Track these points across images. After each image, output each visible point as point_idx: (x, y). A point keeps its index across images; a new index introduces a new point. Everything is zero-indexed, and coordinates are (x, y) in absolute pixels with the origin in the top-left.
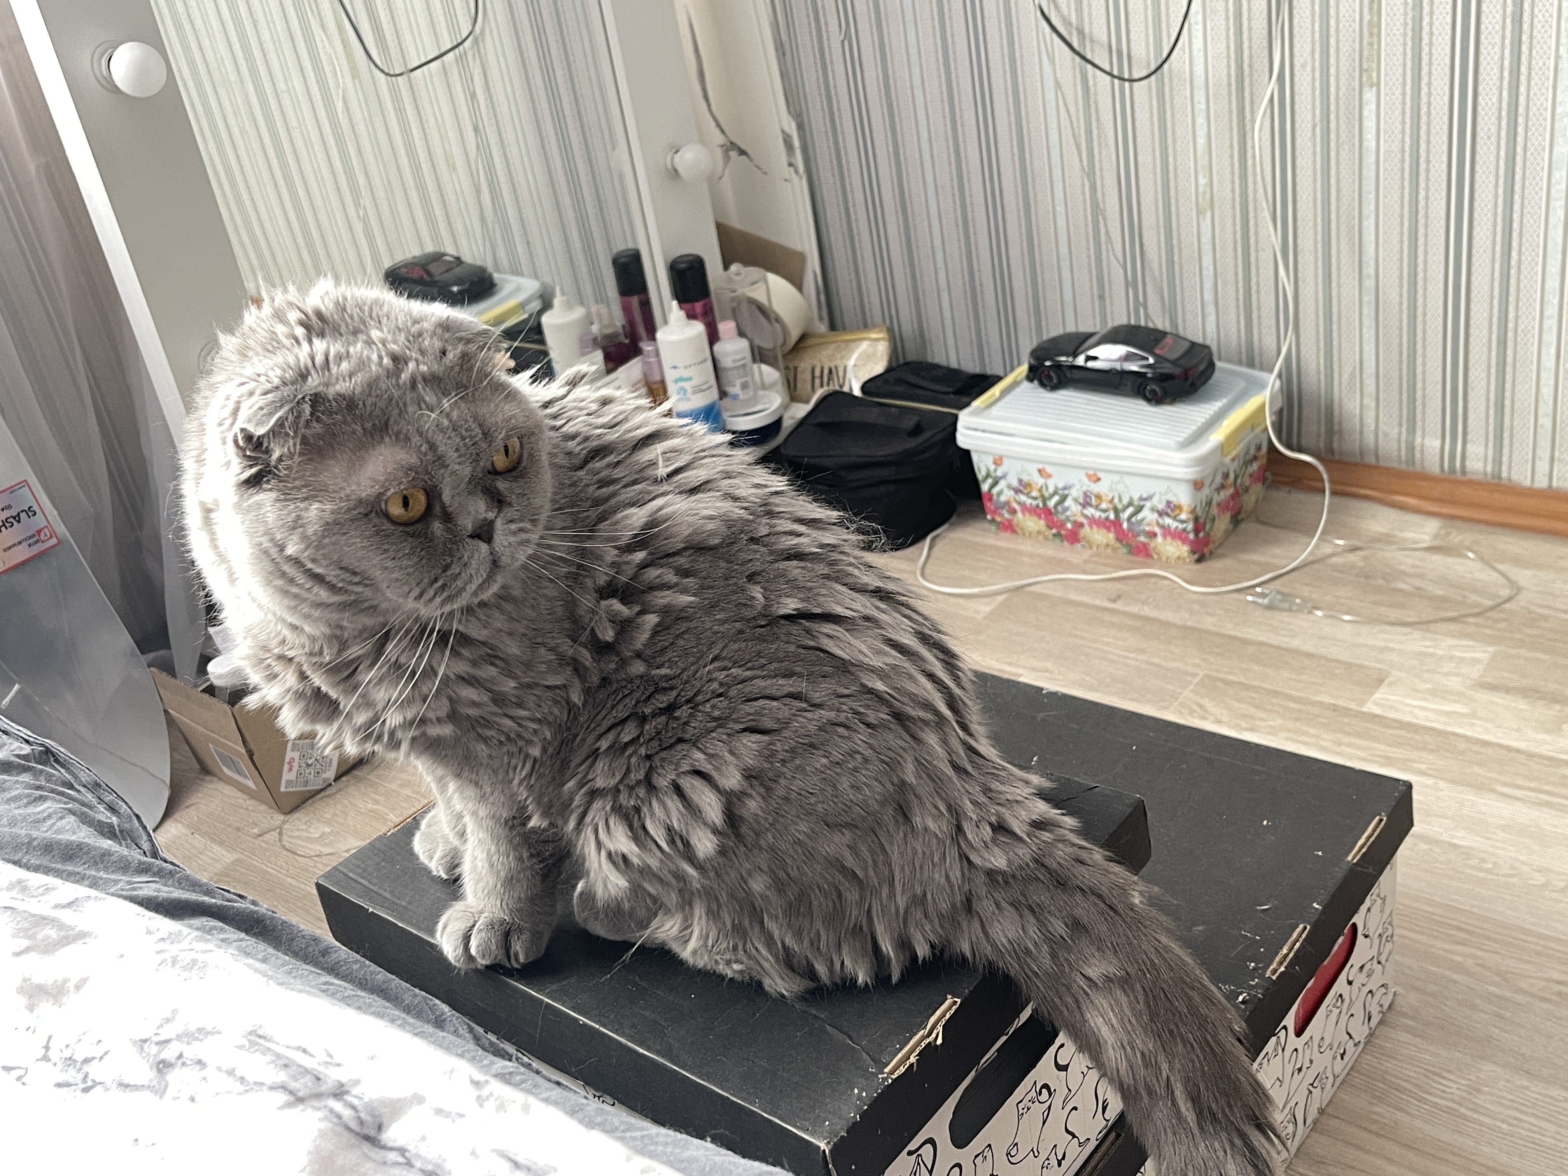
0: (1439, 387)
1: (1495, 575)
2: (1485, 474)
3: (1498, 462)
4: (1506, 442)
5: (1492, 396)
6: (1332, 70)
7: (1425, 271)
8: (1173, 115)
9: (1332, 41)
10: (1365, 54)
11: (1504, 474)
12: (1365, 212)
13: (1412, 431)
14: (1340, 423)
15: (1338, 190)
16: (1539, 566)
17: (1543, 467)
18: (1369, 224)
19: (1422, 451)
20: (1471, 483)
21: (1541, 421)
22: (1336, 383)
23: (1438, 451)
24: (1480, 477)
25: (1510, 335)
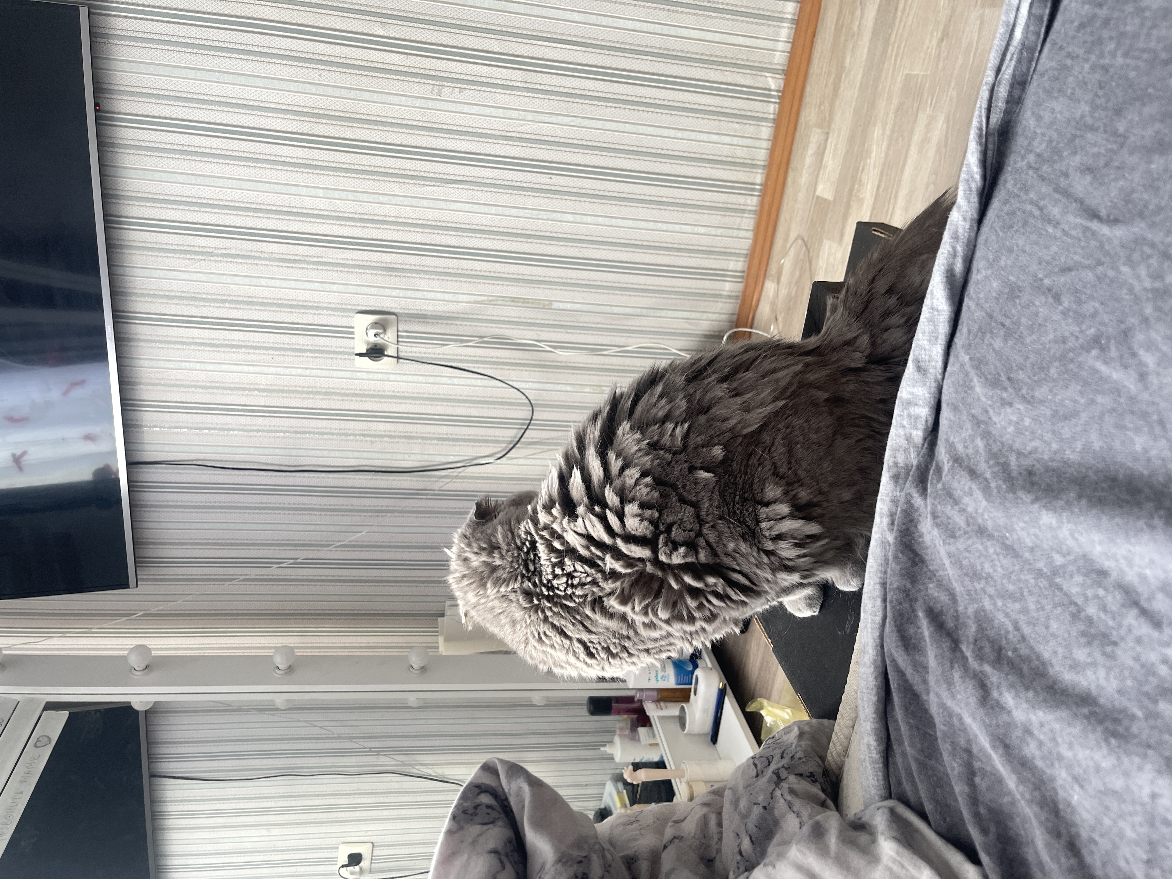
0: (698, 281)
1: (792, 249)
2: (745, 261)
3: (739, 255)
4: (729, 251)
5: (705, 256)
6: (542, 322)
7: (640, 284)
8: (555, 401)
9: (529, 321)
10: (536, 306)
11: (745, 252)
12: (610, 311)
13: (720, 296)
14: (714, 331)
15: (598, 323)
16: (789, 230)
17: (742, 234)
18: (616, 310)
19: (732, 291)
20: (749, 268)
21: (719, 234)
22: (693, 332)
23: (731, 284)
24: (747, 264)
25: (675, 246)
